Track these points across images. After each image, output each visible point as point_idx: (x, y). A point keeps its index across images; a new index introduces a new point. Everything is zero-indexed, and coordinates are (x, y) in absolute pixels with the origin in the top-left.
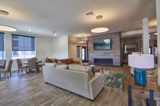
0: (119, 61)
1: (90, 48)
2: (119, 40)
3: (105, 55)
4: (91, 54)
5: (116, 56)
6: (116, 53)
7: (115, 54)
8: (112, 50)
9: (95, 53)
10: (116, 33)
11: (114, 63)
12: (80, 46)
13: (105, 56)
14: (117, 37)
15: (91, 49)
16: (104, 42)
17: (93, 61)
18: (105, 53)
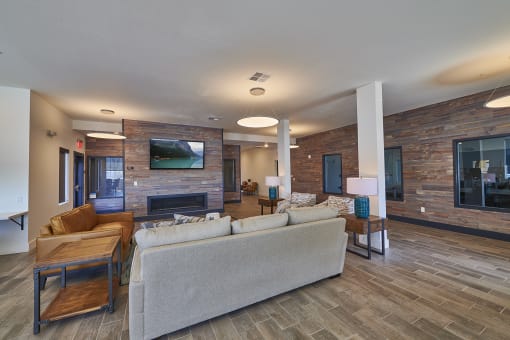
0: (221, 197)
1: (132, 162)
2: (220, 147)
3: (187, 183)
4: (136, 183)
5: (215, 186)
6: (213, 178)
7: (211, 182)
8: (205, 170)
9: (152, 178)
10: (214, 130)
11: (209, 204)
12: (68, 151)
13: (187, 187)
14: (217, 140)
15: (136, 167)
16: (189, 147)
17: (146, 205)
18: (188, 179)
